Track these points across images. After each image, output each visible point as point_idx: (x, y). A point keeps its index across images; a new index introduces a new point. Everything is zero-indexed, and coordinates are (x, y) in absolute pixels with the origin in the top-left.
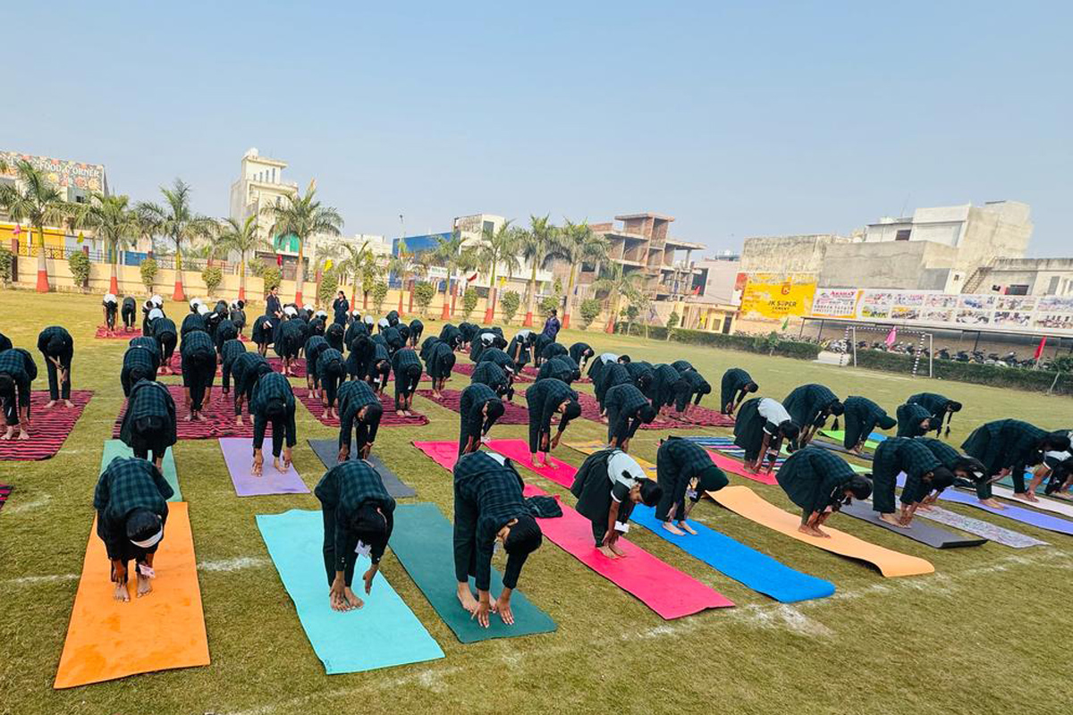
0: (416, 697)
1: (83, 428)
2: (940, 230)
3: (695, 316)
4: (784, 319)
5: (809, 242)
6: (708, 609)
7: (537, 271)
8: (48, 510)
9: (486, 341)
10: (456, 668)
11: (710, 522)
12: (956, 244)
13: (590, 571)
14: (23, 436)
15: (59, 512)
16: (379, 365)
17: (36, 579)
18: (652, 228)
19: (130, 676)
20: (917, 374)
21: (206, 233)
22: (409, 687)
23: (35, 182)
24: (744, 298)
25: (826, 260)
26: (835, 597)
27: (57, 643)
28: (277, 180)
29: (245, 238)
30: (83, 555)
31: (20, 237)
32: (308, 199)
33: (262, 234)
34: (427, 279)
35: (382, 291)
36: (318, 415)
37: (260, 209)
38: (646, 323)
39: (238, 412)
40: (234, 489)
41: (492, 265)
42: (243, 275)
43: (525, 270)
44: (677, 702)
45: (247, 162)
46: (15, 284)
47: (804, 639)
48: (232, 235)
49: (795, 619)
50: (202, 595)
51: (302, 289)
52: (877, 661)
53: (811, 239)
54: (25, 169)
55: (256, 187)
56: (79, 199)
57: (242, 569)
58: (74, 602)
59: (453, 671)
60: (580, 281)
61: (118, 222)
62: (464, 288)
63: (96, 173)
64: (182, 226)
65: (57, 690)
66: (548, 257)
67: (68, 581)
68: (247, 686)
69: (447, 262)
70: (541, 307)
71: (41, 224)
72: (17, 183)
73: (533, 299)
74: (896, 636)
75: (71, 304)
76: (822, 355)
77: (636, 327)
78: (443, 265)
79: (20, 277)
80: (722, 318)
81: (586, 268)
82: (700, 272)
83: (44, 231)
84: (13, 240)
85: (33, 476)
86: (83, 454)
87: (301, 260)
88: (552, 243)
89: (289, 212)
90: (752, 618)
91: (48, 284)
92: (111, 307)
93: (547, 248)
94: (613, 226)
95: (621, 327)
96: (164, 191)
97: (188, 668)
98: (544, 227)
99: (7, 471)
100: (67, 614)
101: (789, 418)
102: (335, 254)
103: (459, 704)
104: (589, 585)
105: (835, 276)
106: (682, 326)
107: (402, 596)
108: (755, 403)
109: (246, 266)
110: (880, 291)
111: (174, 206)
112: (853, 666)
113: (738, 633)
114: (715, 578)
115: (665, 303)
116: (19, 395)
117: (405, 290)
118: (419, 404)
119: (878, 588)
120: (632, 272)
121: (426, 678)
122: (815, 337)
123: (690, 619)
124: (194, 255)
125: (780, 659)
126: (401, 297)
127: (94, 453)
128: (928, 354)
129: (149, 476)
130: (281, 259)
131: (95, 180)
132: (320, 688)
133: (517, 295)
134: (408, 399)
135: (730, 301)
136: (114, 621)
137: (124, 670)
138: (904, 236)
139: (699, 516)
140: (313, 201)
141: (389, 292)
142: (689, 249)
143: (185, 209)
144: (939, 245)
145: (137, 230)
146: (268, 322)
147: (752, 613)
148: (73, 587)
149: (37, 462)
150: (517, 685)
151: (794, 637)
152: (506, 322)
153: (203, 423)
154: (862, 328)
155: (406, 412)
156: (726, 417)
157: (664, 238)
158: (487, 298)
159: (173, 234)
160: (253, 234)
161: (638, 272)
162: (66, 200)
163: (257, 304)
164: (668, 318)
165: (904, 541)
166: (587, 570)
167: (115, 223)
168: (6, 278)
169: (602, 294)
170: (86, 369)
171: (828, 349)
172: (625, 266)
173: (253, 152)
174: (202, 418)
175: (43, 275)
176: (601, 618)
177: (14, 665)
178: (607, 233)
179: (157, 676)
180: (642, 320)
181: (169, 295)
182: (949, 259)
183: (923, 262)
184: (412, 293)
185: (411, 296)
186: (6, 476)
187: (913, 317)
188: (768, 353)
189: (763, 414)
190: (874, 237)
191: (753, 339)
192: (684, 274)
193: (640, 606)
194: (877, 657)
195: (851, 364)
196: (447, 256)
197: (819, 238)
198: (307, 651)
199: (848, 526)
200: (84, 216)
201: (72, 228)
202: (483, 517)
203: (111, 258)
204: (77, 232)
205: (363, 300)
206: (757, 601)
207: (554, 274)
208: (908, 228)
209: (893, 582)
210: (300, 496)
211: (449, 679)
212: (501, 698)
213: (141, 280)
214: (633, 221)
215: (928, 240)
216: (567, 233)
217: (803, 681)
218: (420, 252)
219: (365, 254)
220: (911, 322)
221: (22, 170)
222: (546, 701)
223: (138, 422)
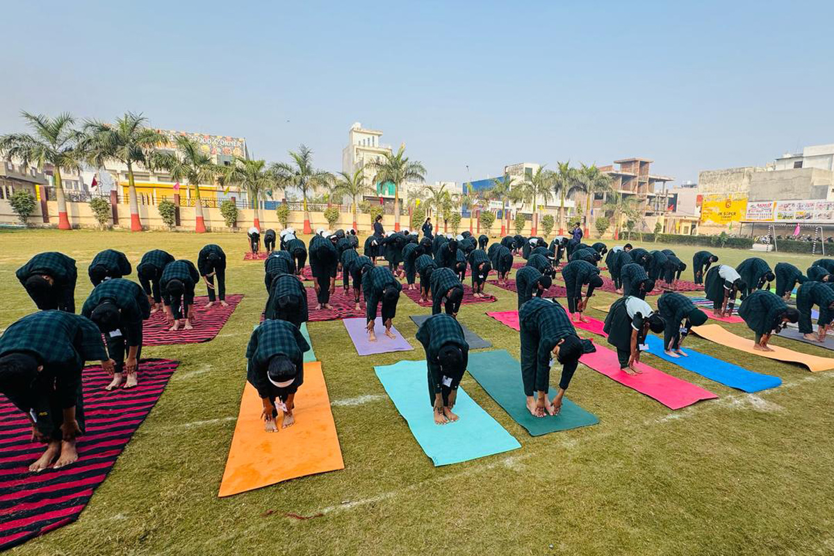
0: (503, 476)
1: (236, 319)
2: (820, 160)
3: (671, 226)
4: (729, 224)
5: (740, 172)
6: (701, 401)
7: (564, 200)
8: (210, 375)
9: (533, 244)
10: (530, 454)
11: (696, 348)
12: (831, 169)
13: (619, 385)
14: (188, 327)
15: (218, 376)
16: (457, 265)
17: (201, 423)
18: (638, 167)
19: (280, 483)
20: (815, 254)
21: (325, 184)
22: (496, 470)
23: (191, 151)
24: (702, 212)
25: (752, 184)
26: (782, 386)
27: (220, 466)
28: (376, 145)
29: (355, 186)
30: (239, 403)
31: (182, 193)
32: (399, 156)
33: (367, 182)
34: (488, 209)
35: (457, 219)
36: (416, 300)
37: (364, 164)
38: (640, 231)
39: (358, 301)
40: (356, 351)
41: (533, 197)
42: (355, 213)
43: (556, 200)
44: (687, 461)
45: (354, 133)
46: (178, 228)
47: (766, 414)
48: (345, 184)
49: (758, 402)
50: (335, 423)
51: (399, 221)
52: (814, 423)
53: (741, 171)
54: (182, 141)
55: (361, 150)
56: (226, 163)
57: (366, 403)
58: (233, 436)
59: (528, 455)
60: (594, 206)
61: (257, 177)
62: (515, 214)
63: (239, 144)
64: (307, 179)
65: (221, 498)
66: (571, 190)
67: (228, 422)
68: (374, 480)
69: (502, 196)
70: (569, 224)
71: (197, 183)
72: (176, 153)
73: (563, 220)
74: (824, 407)
75: (224, 240)
76: (755, 246)
77: (633, 235)
78: (499, 199)
79: (182, 223)
80: (690, 225)
81: (598, 197)
82: (672, 196)
83: (200, 188)
84: (175, 195)
85: (197, 353)
86: (237, 336)
87: (397, 200)
88: (573, 180)
89: (386, 166)
90: (730, 404)
91: (205, 227)
92: (255, 238)
93: (570, 183)
94: (613, 167)
95: (623, 236)
96: (292, 154)
97: (328, 472)
98: (566, 169)
99: (175, 351)
100: (227, 445)
101: (739, 277)
102: (422, 196)
103: (534, 477)
104: (619, 393)
105: (758, 194)
106: (664, 232)
107: (487, 411)
108: (717, 269)
109: (357, 206)
110: (787, 202)
111: (300, 165)
112: (799, 427)
113: (722, 414)
114: (704, 381)
115: (651, 217)
116: (184, 300)
117: (473, 217)
118: (489, 289)
119: (808, 379)
120: (628, 198)
121: (509, 462)
122: (749, 235)
123: (690, 408)
124: (317, 201)
125: (751, 427)
126: (471, 223)
127: (245, 335)
128: (821, 241)
129: (290, 332)
130: (383, 200)
131: (238, 149)
132: (431, 476)
133: (552, 217)
134: (481, 286)
135: (694, 214)
136: (266, 447)
137: (275, 478)
138: (798, 165)
139: (687, 345)
140: (403, 157)
141: (463, 220)
142: (664, 181)
143: (309, 167)
144: (820, 170)
145: (272, 183)
146: (375, 241)
147: (730, 401)
148: (233, 426)
149: (199, 344)
150: (575, 461)
151: (759, 413)
152: (546, 236)
153: (330, 310)
154: (779, 227)
155: (480, 294)
156: (699, 285)
157: (647, 173)
158: (531, 220)
159: (300, 185)
160: (361, 183)
161: (632, 198)
162: (216, 164)
163: (367, 233)
164: (655, 227)
165: (821, 350)
166: (616, 384)
167: (255, 179)
168: (171, 223)
169: (609, 214)
170: (237, 280)
171: (759, 242)
172: (623, 194)
173: (357, 125)
174: (330, 307)
175: (201, 220)
176: (629, 413)
177: (184, 484)
178: (609, 172)
179: (302, 481)
180: (637, 230)
181: (300, 230)
182: (827, 179)
183: (812, 181)
184: (478, 219)
185: (478, 222)
186: (174, 355)
187: (809, 218)
188: (721, 247)
189: (722, 276)
190: (780, 167)
191: (710, 238)
192: (662, 198)
193: (655, 403)
194: (814, 421)
195: (774, 250)
196: (502, 192)
197: (746, 169)
198: (419, 453)
199: (785, 344)
200: (230, 175)
201: (222, 184)
202: (543, 339)
203: (254, 205)
204: (225, 187)
205: (444, 226)
206: (732, 394)
207: (576, 202)
208: (800, 160)
209: (818, 374)
210: (407, 352)
211: (526, 462)
212: (564, 470)
213: (278, 220)
214: (626, 164)
215: (814, 167)
216: (582, 173)
217: (769, 439)
218: (483, 190)
219: (444, 193)
220: (808, 221)
221: (180, 142)
222: (597, 469)
223: (279, 301)
